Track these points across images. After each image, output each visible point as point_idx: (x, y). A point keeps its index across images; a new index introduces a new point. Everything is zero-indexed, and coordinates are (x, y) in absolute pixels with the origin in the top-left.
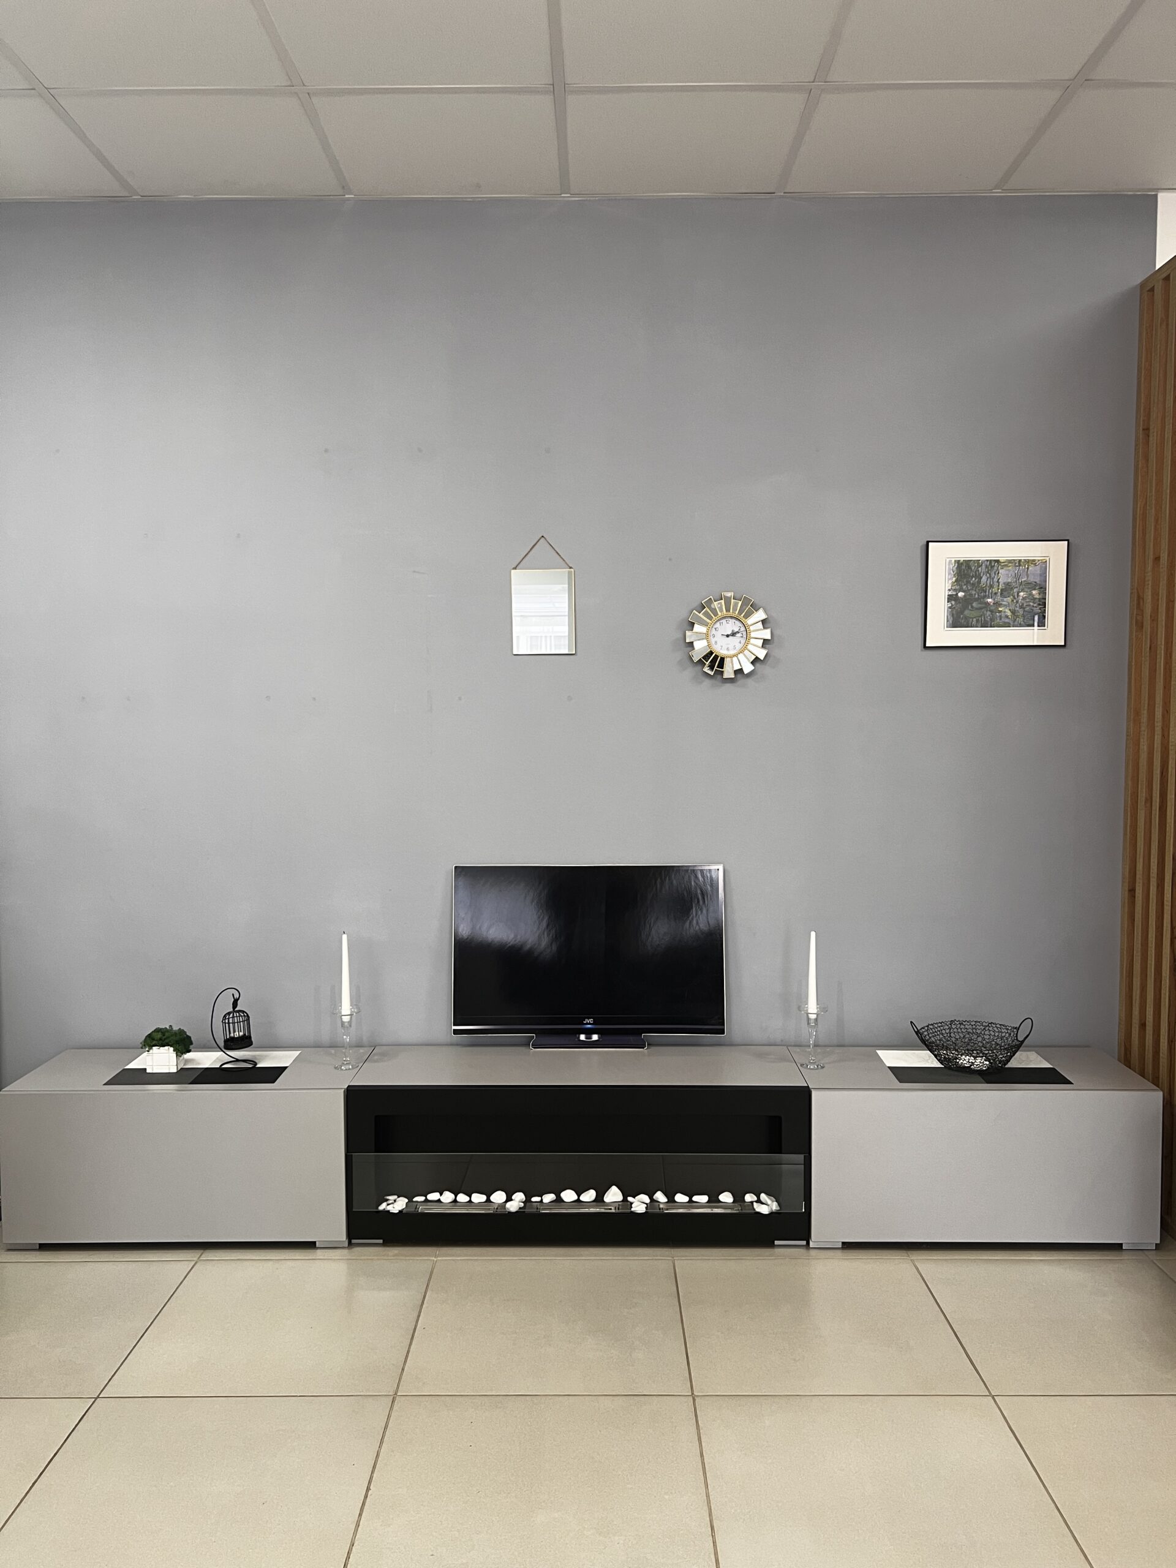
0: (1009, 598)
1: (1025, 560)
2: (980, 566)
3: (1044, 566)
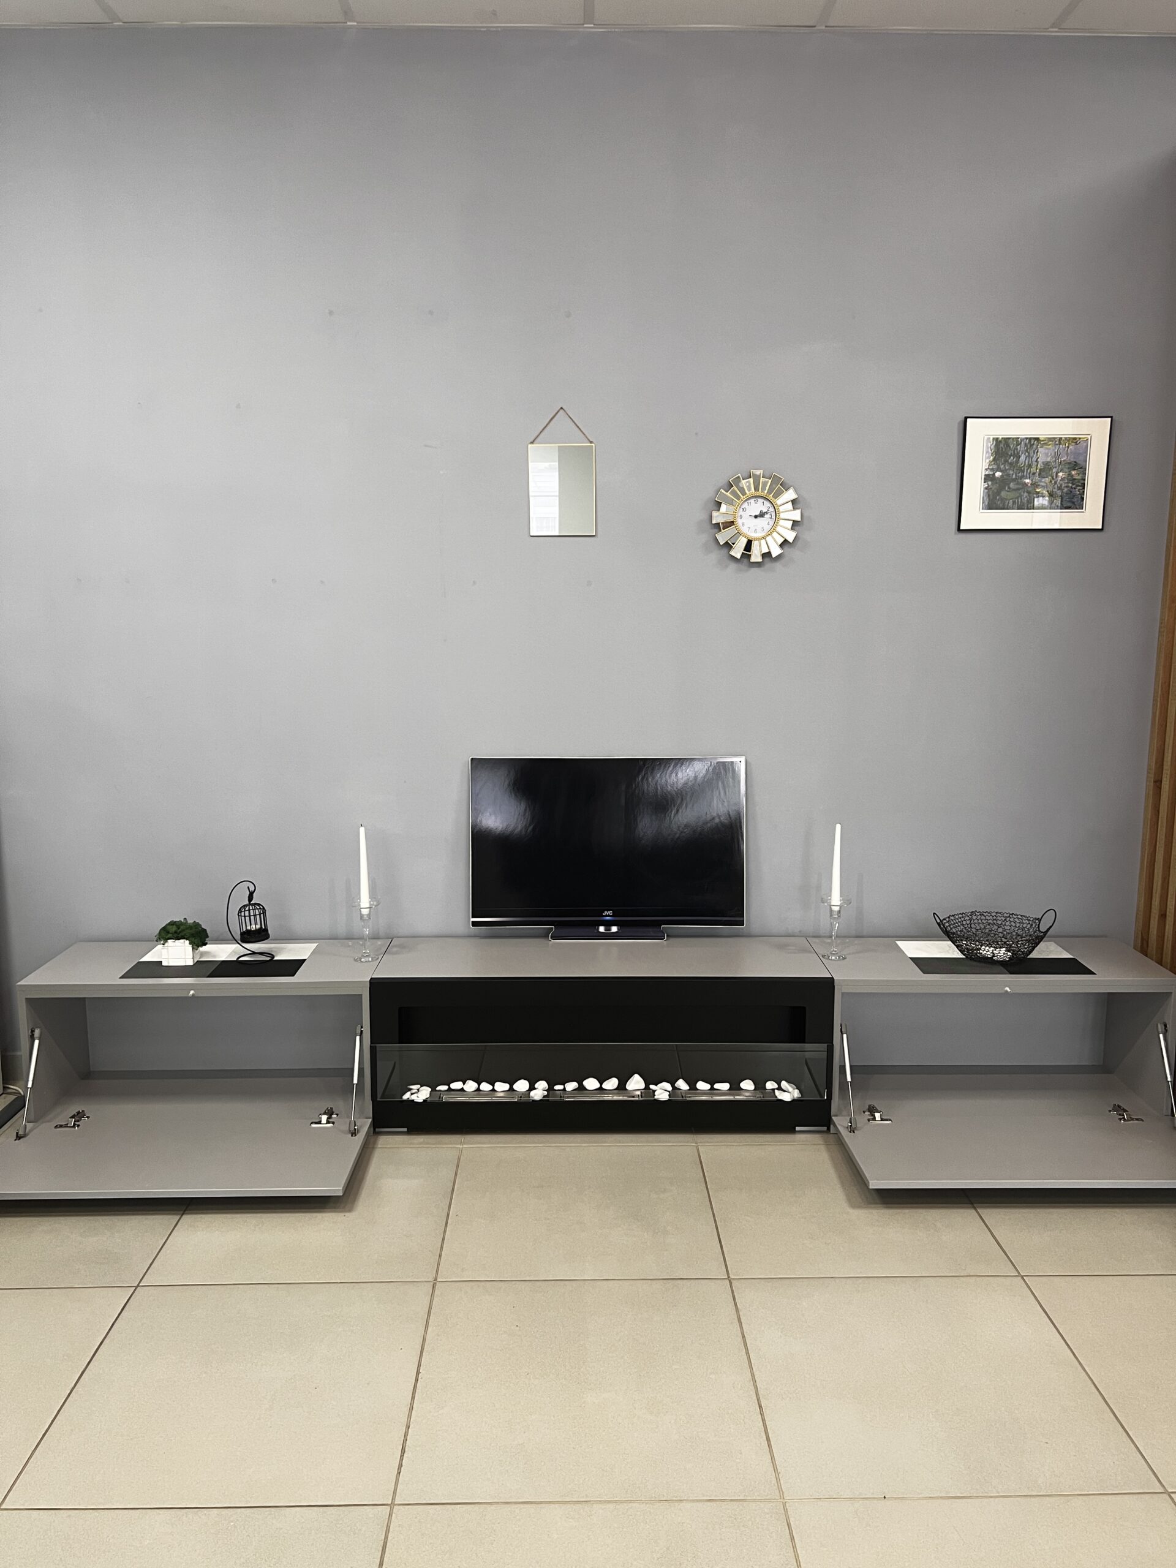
0: (1047, 479)
1: (1066, 438)
2: (1019, 444)
3: (1085, 444)
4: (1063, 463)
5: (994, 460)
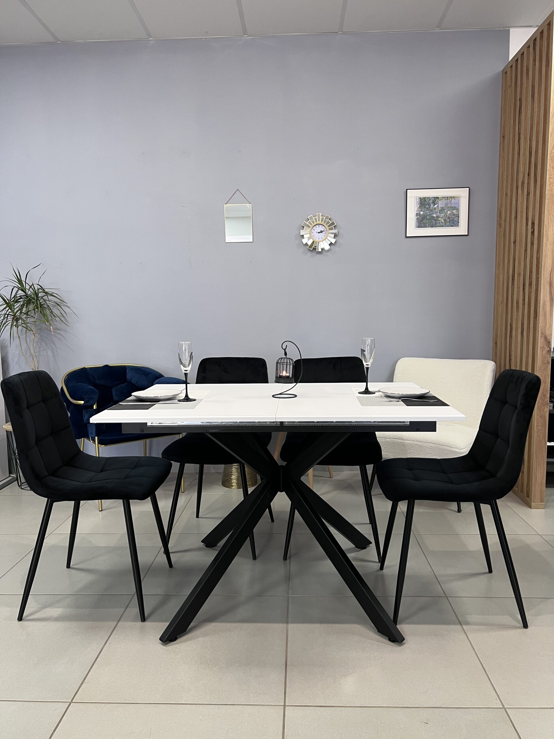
0: (443, 214)
1: (450, 197)
2: (430, 200)
3: (458, 199)
4: (449, 207)
5: (419, 207)
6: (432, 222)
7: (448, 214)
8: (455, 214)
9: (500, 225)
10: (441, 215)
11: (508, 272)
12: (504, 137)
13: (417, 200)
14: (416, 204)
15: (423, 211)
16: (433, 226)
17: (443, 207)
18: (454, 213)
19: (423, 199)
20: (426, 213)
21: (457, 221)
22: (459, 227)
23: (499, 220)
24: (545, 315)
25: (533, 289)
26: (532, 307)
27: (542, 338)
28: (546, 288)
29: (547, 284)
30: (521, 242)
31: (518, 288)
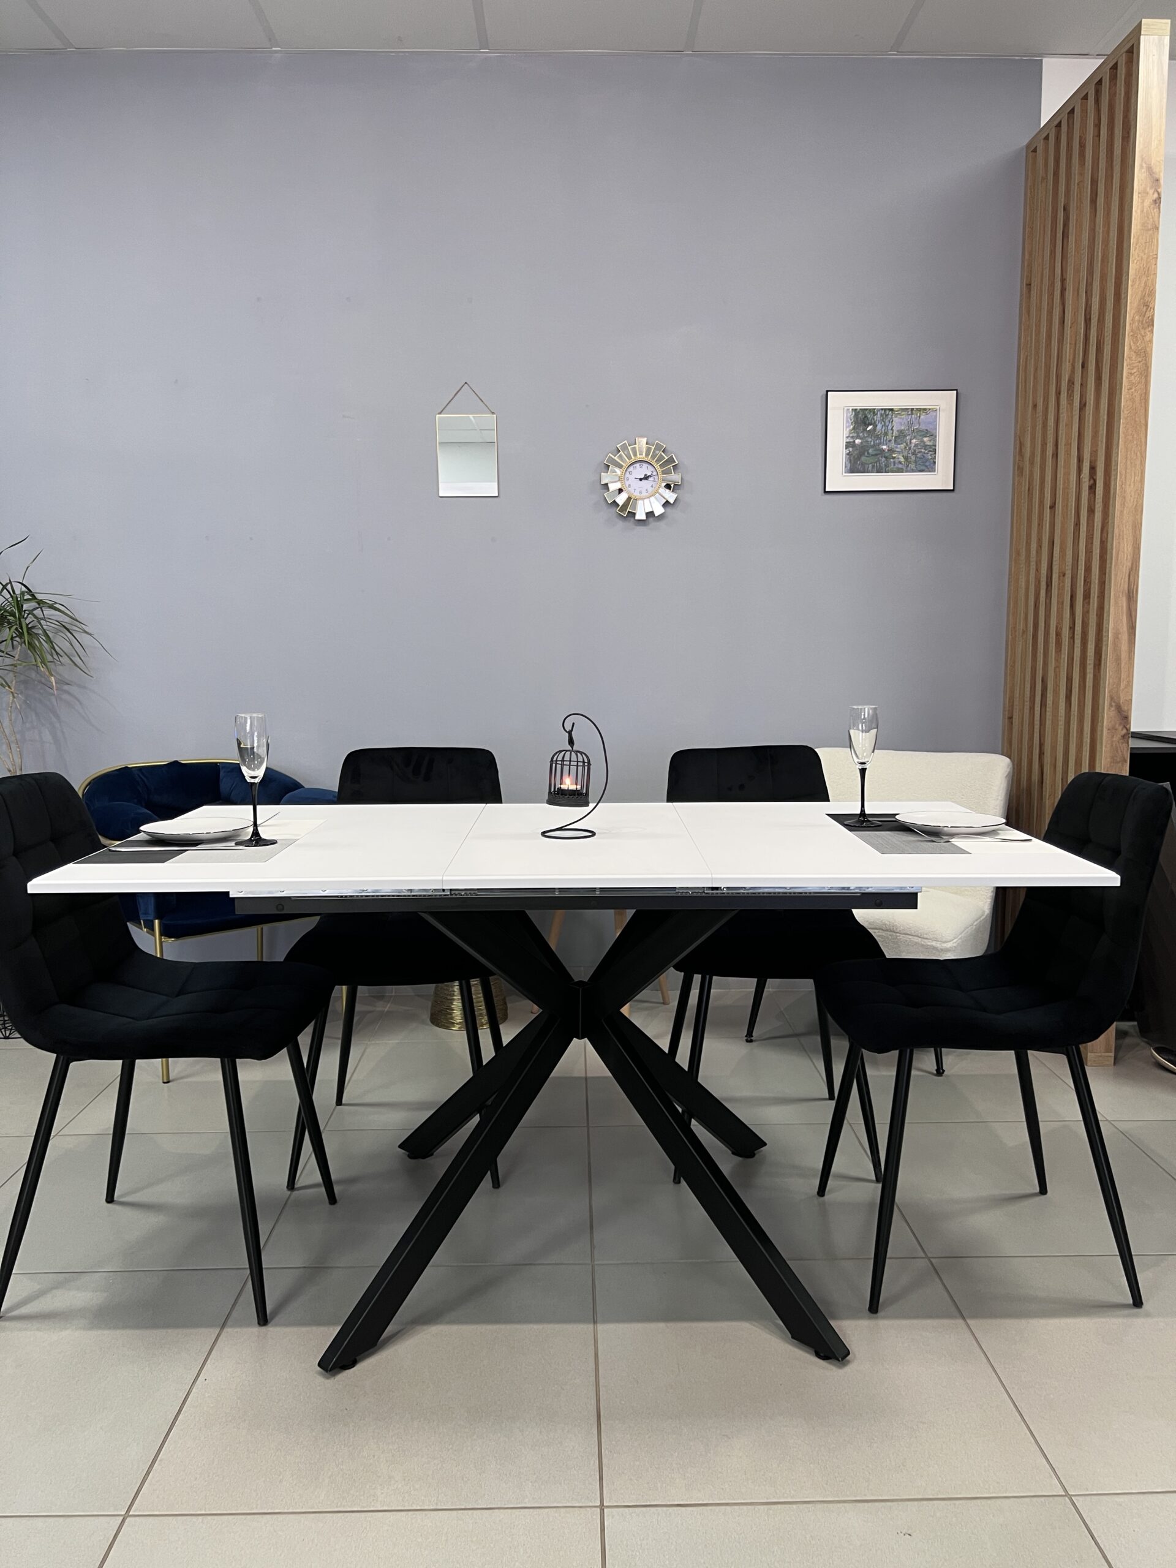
0: (902, 445)
1: (917, 409)
2: (875, 414)
3: (935, 414)
4: (915, 431)
5: (854, 428)
6: (879, 461)
7: (913, 445)
8: (927, 445)
9: (1019, 470)
10: (899, 446)
11: (1037, 570)
12: (1029, 285)
13: (849, 415)
14: (847, 422)
15: (860, 439)
16: (882, 469)
17: (902, 431)
18: (924, 442)
19: (861, 413)
20: (867, 442)
21: (932, 461)
22: (936, 473)
23: (1019, 460)
24: (1118, 660)
25: (1093, 606)
26: (1089, 643)
27: (1112, 709)
28: (1120, 605)
29: (1123, 596)
30: (1066, 506)
31: (1061, 603)
